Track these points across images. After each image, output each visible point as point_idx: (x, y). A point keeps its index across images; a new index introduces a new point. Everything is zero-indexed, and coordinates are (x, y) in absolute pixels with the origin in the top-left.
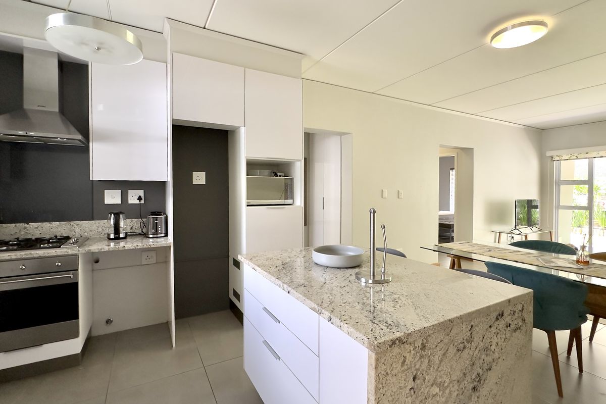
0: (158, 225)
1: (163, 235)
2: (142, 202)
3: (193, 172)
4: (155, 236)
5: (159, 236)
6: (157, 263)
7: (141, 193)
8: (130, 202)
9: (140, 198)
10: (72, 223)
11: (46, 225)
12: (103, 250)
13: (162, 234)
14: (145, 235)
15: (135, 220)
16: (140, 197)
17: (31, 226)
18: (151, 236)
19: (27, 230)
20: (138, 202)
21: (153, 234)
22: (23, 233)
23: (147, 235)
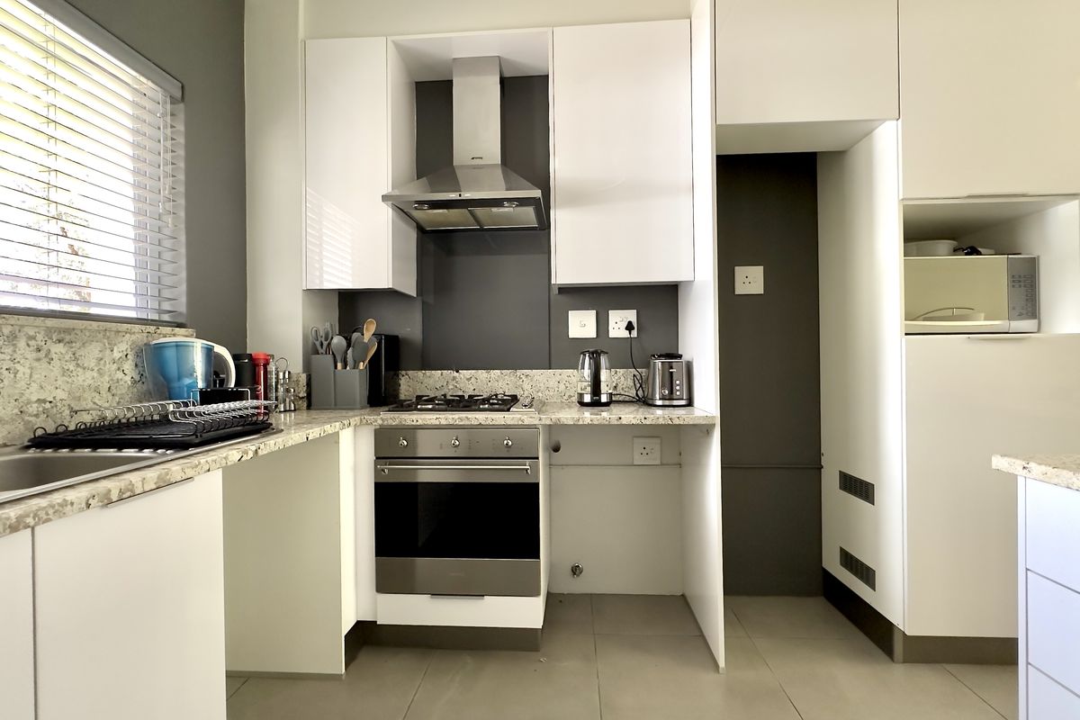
0: (674, 378)
1: (683, 402)
2: (634, 334)
3: (736, 268)
4: (667, 403)
5: (675, 403)
6: (662, 464)
7: (631, 315)
8: (613, 334)
9: (630, 327)
10: (519, 372)
11: (482, 374)
12: (581, 423)
13: (683, 399)
14: (646, 402)
15: (622, 371)
16: (630, 323)
17: (462, 376)
18: (659, 403)
19: (457, 382)
20: (626, 334)
21: (663, 398)
22: (451, 387)
23: (650, 402)
